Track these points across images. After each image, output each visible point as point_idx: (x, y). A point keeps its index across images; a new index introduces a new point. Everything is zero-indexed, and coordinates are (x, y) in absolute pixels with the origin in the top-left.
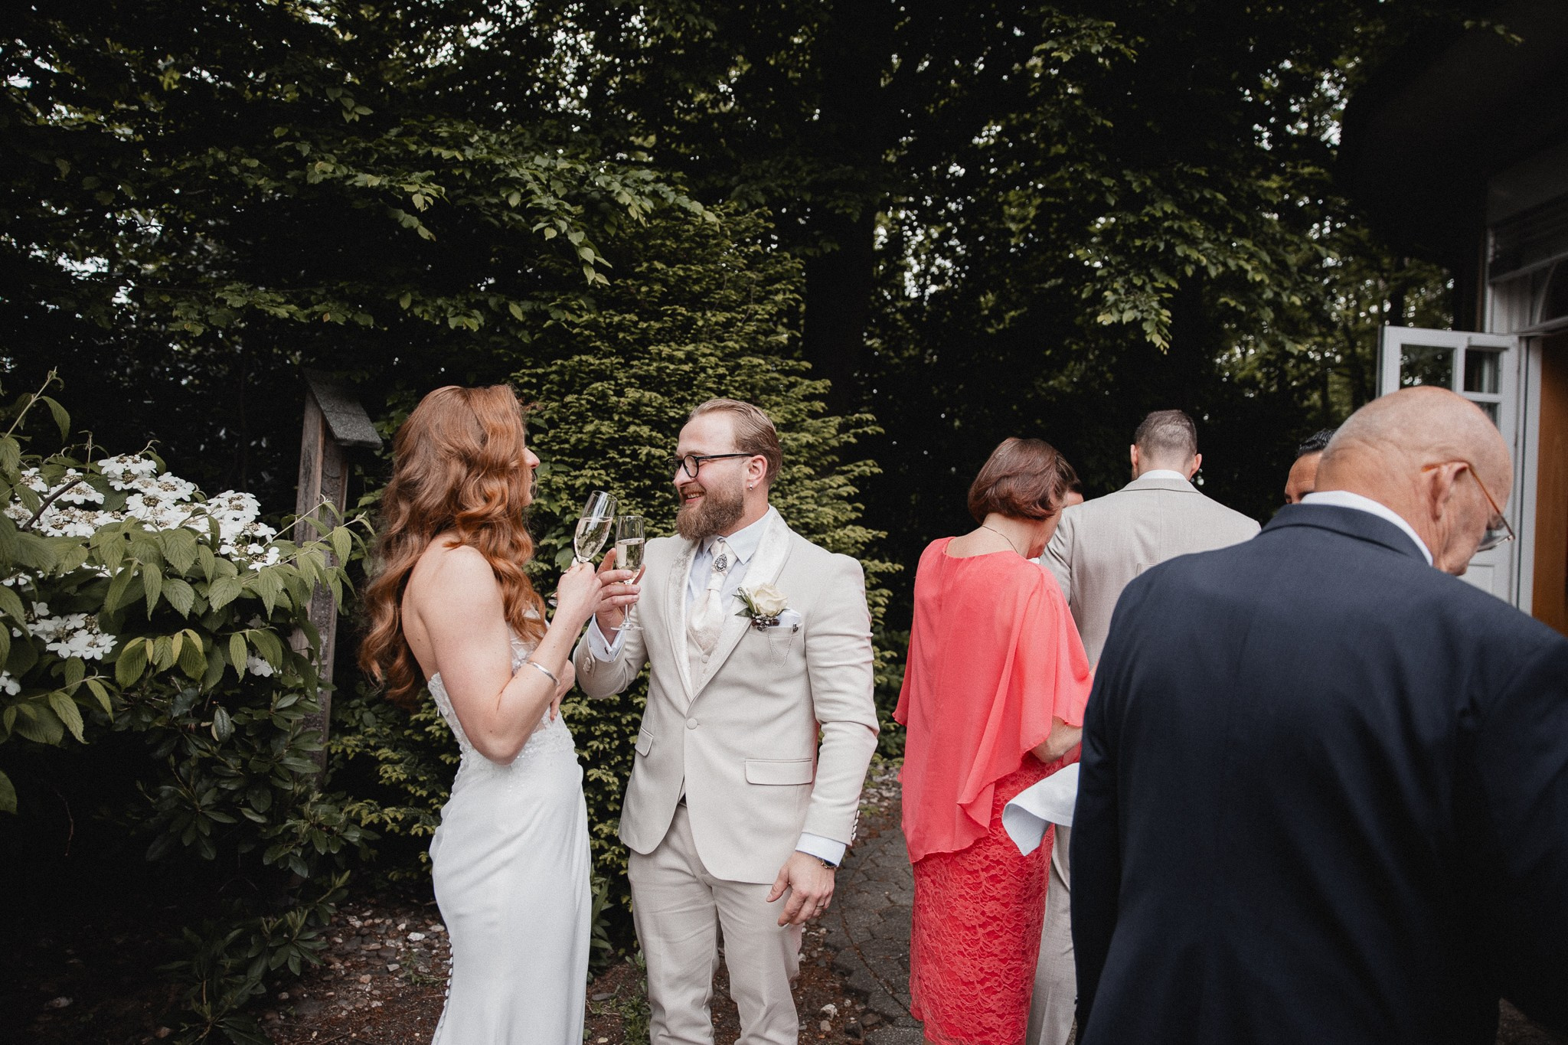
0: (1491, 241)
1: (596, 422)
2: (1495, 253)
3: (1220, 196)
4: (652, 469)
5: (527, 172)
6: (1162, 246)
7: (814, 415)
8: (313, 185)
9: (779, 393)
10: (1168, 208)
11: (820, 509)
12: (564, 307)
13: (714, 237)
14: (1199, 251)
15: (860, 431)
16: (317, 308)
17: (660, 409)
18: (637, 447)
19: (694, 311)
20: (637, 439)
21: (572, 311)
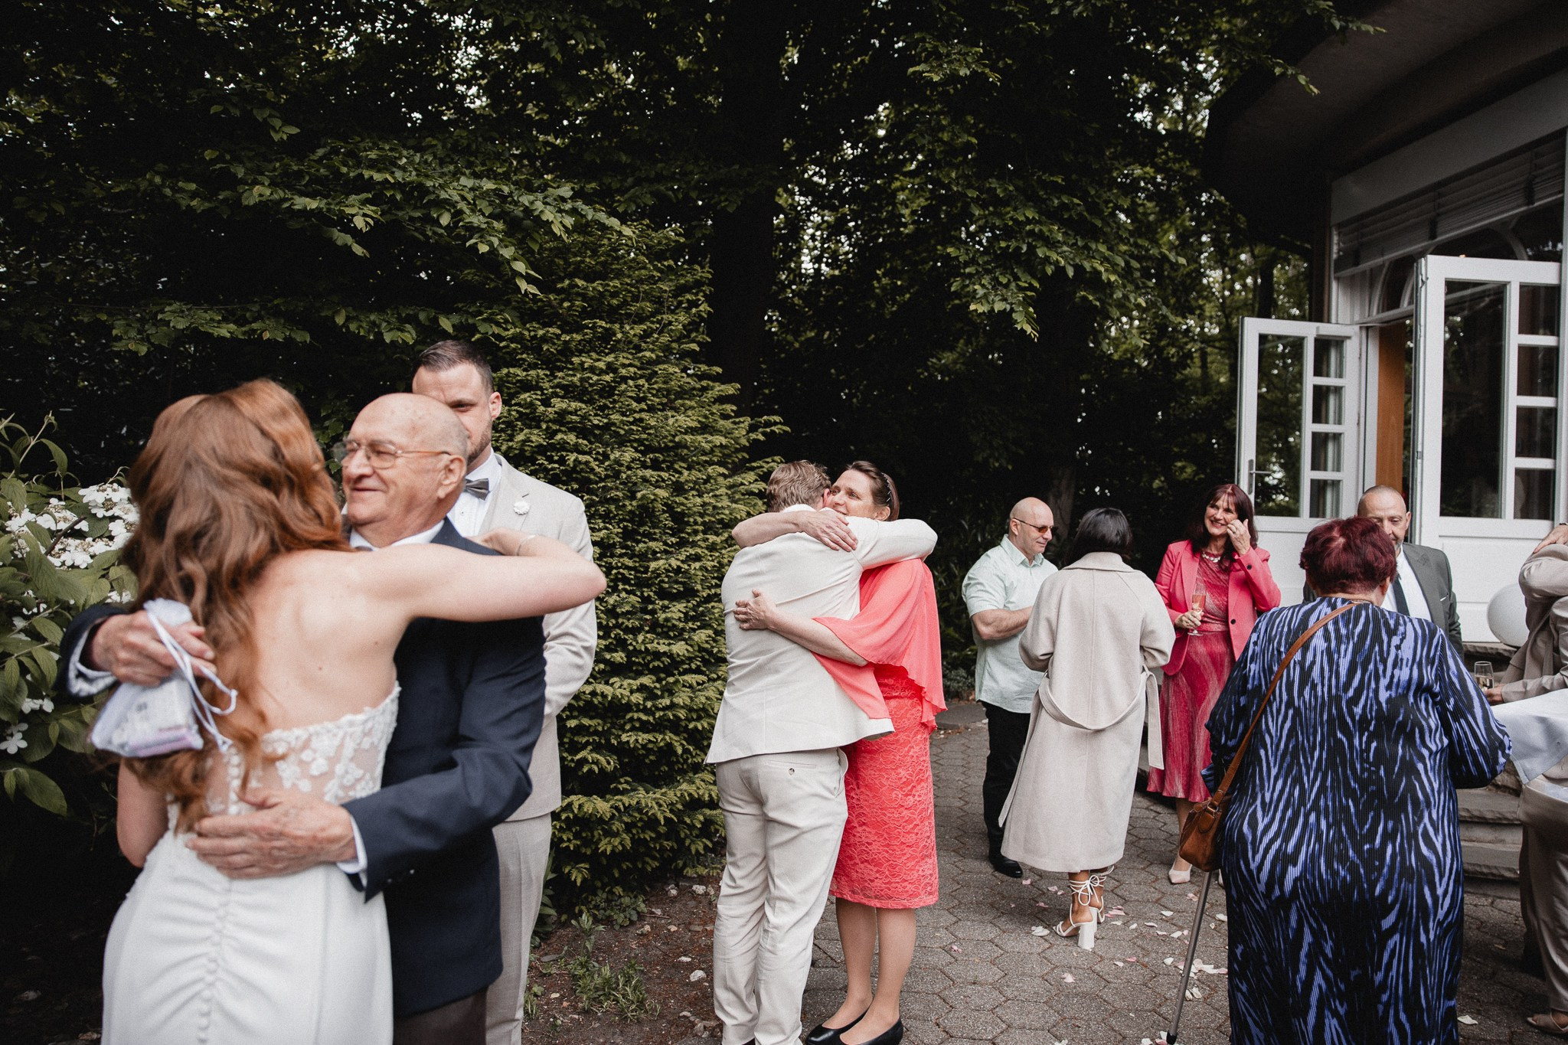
0: (1335, 239)
1: (526, 431)
2: (1339, 250)
3: (1078, 202)
4: (579, 473)
5: (454, 193)
7: (725, 417)
8: (247, 206)
9: (692, 397)
11: (734, 505)
12: (489, 320)
15: (768, 430)
16: (254, 326)
17: (584, 417)
18: (564, 454)
19: (612, 322)
20: (563, 446)
21: (498, 324)
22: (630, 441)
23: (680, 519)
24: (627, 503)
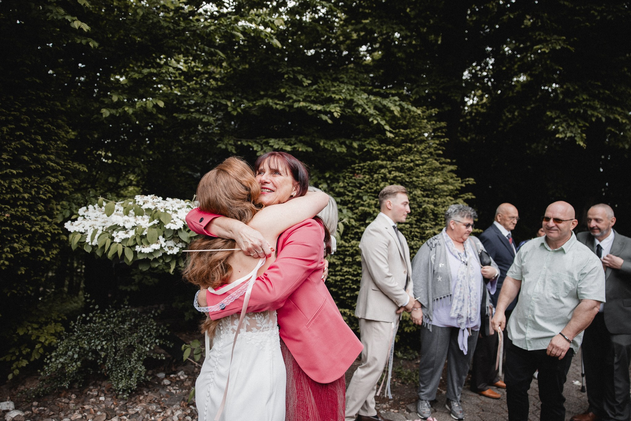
3: (607, 92)
6: (582, 111)
7: (452, 178)
9: (440, 170)
10: (585, 97)
12: (370, 144)
13: (419, 119)
14: (598, 112)
15: (467, 183)
16: (296, 146)
17: (403, 178)
19: (412, 144)
21: (372, 145)
22: (419, 187)
23: (436, 216)
24: (418, 209)
